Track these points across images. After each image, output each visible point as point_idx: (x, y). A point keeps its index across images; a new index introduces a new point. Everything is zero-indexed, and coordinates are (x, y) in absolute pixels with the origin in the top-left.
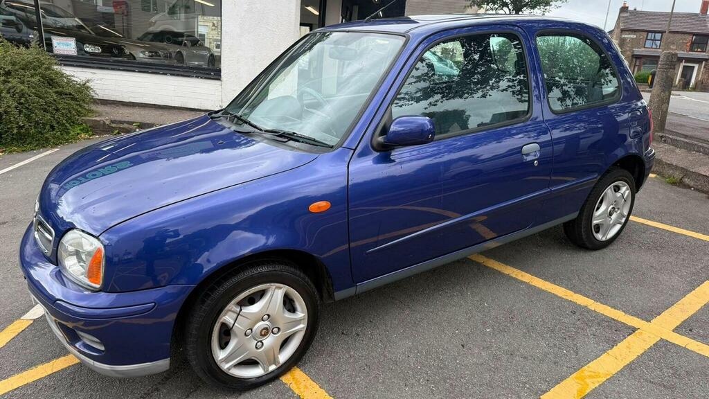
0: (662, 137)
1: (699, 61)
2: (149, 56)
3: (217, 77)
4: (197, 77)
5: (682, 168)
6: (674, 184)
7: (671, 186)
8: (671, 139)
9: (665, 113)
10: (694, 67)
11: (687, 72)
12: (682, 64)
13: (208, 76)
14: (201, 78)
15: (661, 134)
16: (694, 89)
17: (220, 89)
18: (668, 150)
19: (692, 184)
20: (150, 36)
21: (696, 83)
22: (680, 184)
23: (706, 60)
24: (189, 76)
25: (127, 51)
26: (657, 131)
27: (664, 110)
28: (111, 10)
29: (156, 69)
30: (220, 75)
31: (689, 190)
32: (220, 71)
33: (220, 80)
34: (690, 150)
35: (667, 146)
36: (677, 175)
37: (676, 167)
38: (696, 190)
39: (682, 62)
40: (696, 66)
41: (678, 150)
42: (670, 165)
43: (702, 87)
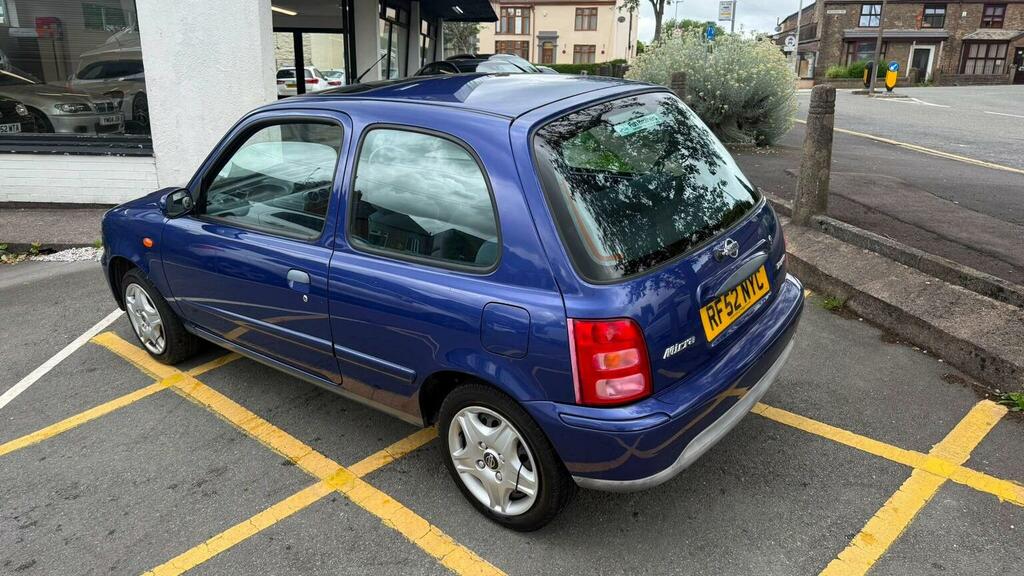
0: (821, 223)
1: (935, 41)
2: (71, 111)
3: (147, 152)
4: (114, 155)
5: (845, 284)
6: (834, 310)
7: (828, 314)
8: (834, 227)
9: (825, 183)
10: (929, 50)
11: (920, 58)
12: (914, 47)
13: (131, 151)
14: (121, 155)
15: (820, 218)
16: (932, 82)
17: (154, 171)
18: (828, 247)
19: (860, 310)
20: (98, 71)
21: (933, 73)
22: (842, 310)
23: (945, 39)
24: (100, 154)
25: (22, 110)
26: (814, 213)
27: (823, 179)
28: (32, 33)
29: (48, 145)
30: (151, 148)
31: (854, 323)
32: (150, 141)
33: (151, 156)
34: (862, 246)
35: (828, 240)
36: (840, 295)
37: (837, 282)
38: (867, 321)
39: (912, 43)
40: (932, 48)
41: (844, 248)
42: (828, 277)
43: (942, 79)
